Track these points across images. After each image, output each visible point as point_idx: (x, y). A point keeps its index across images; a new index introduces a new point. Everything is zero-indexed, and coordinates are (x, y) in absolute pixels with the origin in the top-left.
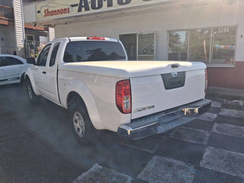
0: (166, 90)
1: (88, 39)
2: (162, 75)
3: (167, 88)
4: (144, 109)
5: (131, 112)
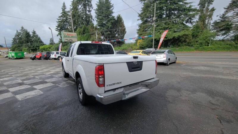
0: (129, 72)
1: (92, 42)
2: (127, 63)
3: (130, 71)
4: (114, 84)
5: (104, 86)
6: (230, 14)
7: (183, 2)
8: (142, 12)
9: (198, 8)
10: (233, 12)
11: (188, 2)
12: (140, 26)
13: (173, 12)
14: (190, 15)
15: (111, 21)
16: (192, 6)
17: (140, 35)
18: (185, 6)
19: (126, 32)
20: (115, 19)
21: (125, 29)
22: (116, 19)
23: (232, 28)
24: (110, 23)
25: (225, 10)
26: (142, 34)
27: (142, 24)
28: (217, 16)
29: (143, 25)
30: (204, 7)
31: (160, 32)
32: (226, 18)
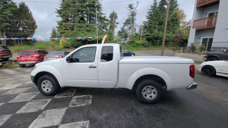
6: (126, 28)
7: (99, 12)
8: (61, 8)
9: (109, 19)
10: (127, 27)
11: (103, 13)
12: (60, 24)
13: (92, 17)
14: (105, 23)
15: (11, 8)
16: (106, 17)
17: (61, 33)
18: (101, 15)
19: (37, 27)
20: (16, 7)
21: (34, 23)
22: (18, 7)
23: (128, 36)
24: (9, 11)
25: (124, 25)
26: (64, 33)
27: (62, 21)
28: (120, 28)
29: (64, 24)
30: (113, 20)
31: (85, 33)
32: (124, 30)
